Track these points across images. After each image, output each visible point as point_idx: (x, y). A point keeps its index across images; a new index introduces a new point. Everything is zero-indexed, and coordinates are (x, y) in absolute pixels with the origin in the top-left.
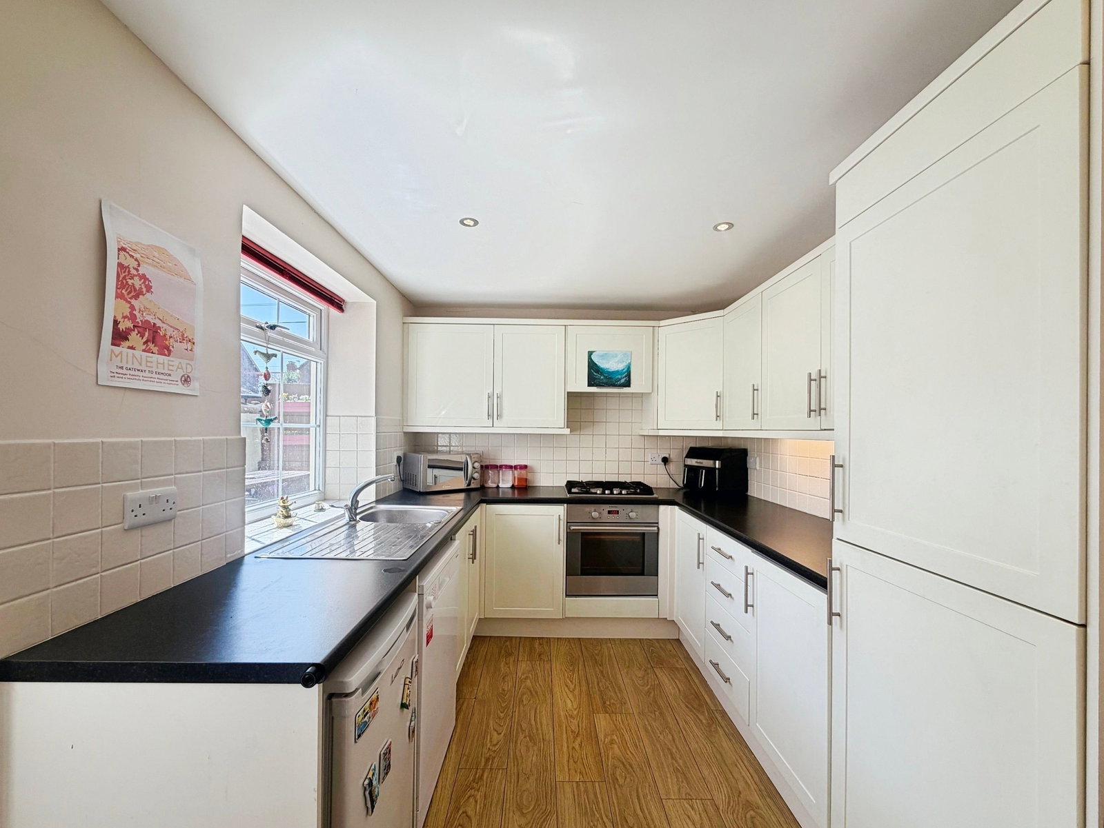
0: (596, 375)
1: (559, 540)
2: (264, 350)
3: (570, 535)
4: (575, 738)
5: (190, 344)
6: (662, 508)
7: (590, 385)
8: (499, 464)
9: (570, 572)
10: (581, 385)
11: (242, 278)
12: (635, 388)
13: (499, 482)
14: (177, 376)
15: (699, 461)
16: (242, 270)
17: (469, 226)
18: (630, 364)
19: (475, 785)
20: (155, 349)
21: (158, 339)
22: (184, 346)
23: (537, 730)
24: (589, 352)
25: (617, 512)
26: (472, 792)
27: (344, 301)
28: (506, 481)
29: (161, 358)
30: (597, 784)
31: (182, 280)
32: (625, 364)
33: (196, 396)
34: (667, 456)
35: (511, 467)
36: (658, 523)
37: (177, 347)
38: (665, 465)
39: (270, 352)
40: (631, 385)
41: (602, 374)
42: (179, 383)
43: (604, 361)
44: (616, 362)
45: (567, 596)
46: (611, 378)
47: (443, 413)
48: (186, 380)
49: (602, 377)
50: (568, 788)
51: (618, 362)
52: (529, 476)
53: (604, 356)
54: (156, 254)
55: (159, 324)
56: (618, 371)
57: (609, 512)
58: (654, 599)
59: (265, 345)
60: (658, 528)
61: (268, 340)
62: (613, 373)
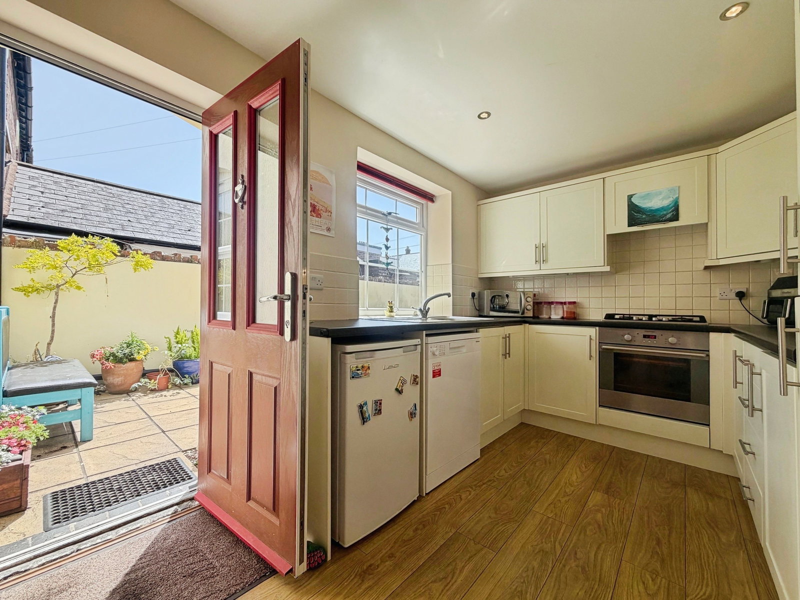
0: (636, 215)
1: (591, 356)
2: (385, 226)
3: (603, 354)
4: (564, 496)
5: (330, 213)
6: (712, 335)
7: (629, 225)
8: (551, 301)
9: (602, 385)
10: (621, 226)
11: (357, 183)
12: (685, 219)
13: (551, 314)
14: (324, 227)
15: (786, 290)
16: (357, 179)
17: (485, 118)
18: (678, 198)
19: (474, 487)
20: (315, 215)
21: (315, 210)
22: (327, 214)
23: (536, 481)
24: (628, 196)
25: (655, 337)
26: (470, 489)
27: (434, 196)
28: (557, 314)
29: (317, 219)
30: (564, 526)
31: (325, 184)
32: (671, 199)
33: (333, 237)
34: (744, 290)
35: (561, 303)
36: (708, 351)
37: (324, 214)
38: (740, 300)
39: (389, 227)
40: (680, 218)
41: (644, 213)
42: (325, 230)
43: (646, 201)
44: (660, 200)
45: (600, 406)
46: (654, 215)
47: (504, 262)
48: (329, 230)
49: (644, 216)
50: (538, 517)
51: (663, 199)
52: (578, 311)
53: (648, 196)
54: (314, 174)
55: (316, 204)
56: (662, 208)
57: (645, 336)
58: (707, 428)
59: (386, 223)
60: (708, 356)
61: (388, 221)
62: (658, 210)
